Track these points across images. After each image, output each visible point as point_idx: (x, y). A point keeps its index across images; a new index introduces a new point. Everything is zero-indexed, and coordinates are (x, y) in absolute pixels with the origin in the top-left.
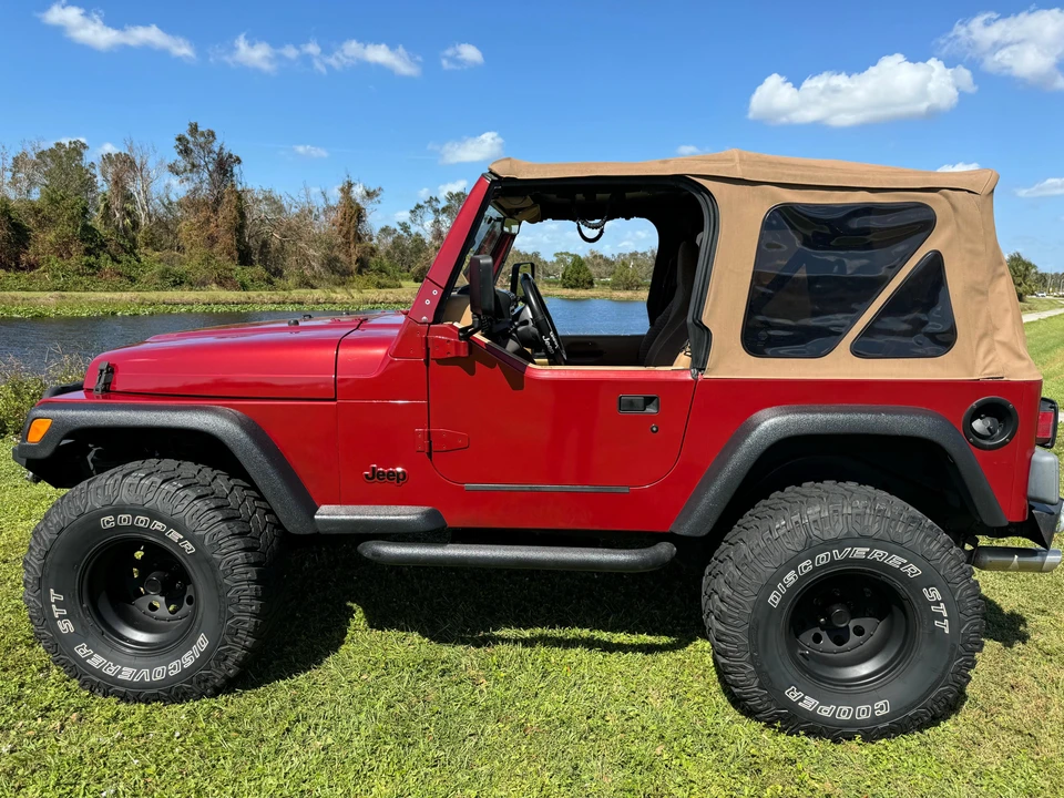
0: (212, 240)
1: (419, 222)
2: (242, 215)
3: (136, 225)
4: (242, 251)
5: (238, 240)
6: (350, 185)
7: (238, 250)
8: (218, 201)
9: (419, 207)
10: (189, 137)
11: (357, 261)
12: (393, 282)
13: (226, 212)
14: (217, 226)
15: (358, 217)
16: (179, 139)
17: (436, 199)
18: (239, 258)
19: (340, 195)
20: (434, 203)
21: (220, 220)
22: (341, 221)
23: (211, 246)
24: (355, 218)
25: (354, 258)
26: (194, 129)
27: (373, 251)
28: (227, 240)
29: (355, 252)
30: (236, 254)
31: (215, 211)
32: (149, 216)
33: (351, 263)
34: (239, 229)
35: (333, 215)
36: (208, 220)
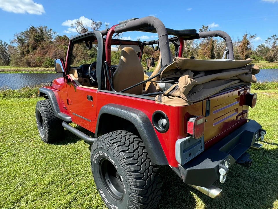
0: (205, 53)
1: (268, 43)
2: (213, 46)
3: (189, 51)
4: (212, 55)
5: (211, 53)
6: (246, 35)
7: (211, 55)
8: (208, 43)
9: (269, 38)
10: (202, 29)
11: (245, 56)
12: (256, 61)
13: (209, 46)
14: (207, 50)
15: (247, 44)
16: (200, 30)
17: (276, 35)
18: (211, 57)
19: (243, 38)
20: (274, 37)
21: (208, 48)
22: (242, 45)
23: (205, 55)
24: (246, 44)
25: (244, 55)
26: (204, 27)
27: (251, 53)
28: (209, 53)
29: (245, 53)
30: (210, 57)
31: (207, 46)
32: (192, 48)
33: (243, 57)
34: (212, 50)
35: (240, 44)
36: (205, 49)
